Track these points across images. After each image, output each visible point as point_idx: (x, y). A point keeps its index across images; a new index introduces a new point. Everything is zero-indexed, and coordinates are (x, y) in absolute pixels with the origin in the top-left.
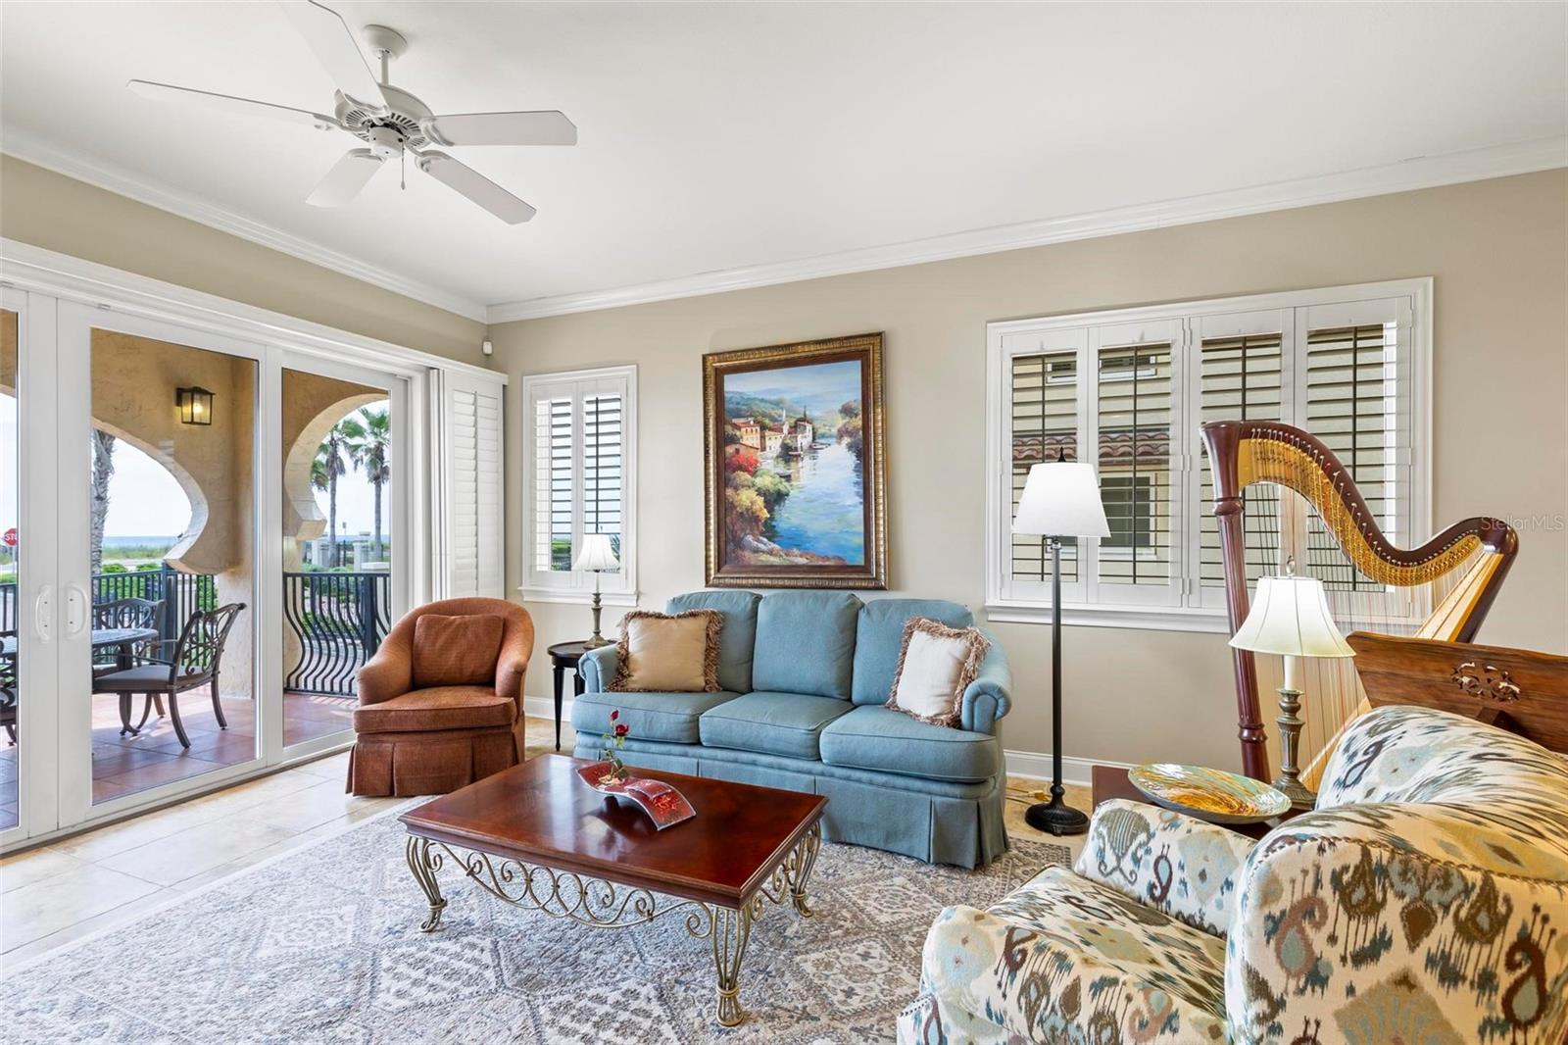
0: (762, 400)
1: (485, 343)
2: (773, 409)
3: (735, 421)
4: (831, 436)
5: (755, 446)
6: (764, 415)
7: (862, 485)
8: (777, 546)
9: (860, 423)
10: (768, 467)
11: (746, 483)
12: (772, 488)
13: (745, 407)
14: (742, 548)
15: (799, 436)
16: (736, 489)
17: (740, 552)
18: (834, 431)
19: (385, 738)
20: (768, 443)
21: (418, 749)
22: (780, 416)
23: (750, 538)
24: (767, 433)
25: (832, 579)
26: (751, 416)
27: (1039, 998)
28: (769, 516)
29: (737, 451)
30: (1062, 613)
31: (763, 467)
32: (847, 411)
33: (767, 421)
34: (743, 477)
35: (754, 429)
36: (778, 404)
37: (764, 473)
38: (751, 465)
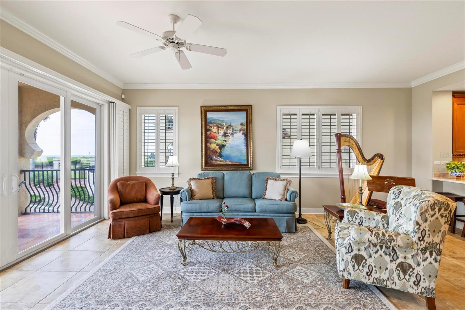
0: (218, 120)
1: (122, 95)
2: (221, 122)
3: (210, 125)
4: (238, 131)
5: (216, 132)
6: (219, 124)
7: (246, 144)
8: (222, 159)
9: (246, 128)
10: (220, 138)
11: (213, 142)
12: (221, 144)
13: (213, 121)
14: (212, 160)
15: (229, 130)
16: (210, 144)
17: (212, 161)
18: (239, 129)
19: (121, 220)
20: (220, 132)
21: (133, 222)
22: (223, 124)
23: (214, 157)
24: (220, 129)
25: (238, 168)
26: (215, 124)
27: (378, 235)
28: (220, 151)
29: (211, 133)
30: (301, 174)
31: (218, 138)
32: (242, 124)
33: (220, 126)
34: (213, 140)
35: (216, 128)
36: (223, 121)
37: (218, 140)
38: (215, 137)
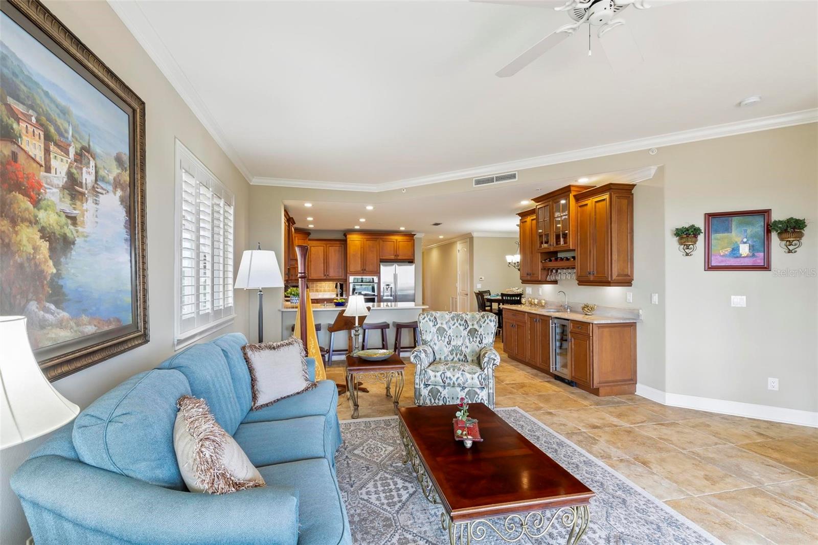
0: (46, 94)
2: (60, 116)
3: (11, 101)
4: (109, 183)
5: (38, 159)
6: (49, 119)
8: (65, 315)
9: (128, 179)
10: (53, 199)
11: (27, 215)
13: (23, 88)
15: (84, 169)
16: (14, 222)
18: (110, 178)
20: (54, 163)
22: (67, 131)
23: (34, 306)
24: (53, 147)
26: (32, 108)
28: (54, 271)
29: (15, 156)
31: (47, 196)
32: (119, 161)
33: (53, 130)
34: (23, 203)
35: (37, 132)
36: (64, 113)
37: (48, 206)
38: (33, 188)
